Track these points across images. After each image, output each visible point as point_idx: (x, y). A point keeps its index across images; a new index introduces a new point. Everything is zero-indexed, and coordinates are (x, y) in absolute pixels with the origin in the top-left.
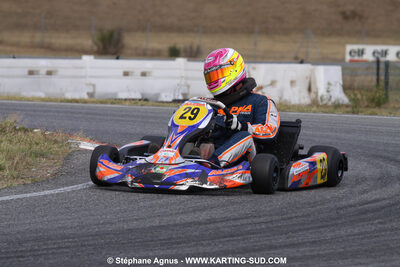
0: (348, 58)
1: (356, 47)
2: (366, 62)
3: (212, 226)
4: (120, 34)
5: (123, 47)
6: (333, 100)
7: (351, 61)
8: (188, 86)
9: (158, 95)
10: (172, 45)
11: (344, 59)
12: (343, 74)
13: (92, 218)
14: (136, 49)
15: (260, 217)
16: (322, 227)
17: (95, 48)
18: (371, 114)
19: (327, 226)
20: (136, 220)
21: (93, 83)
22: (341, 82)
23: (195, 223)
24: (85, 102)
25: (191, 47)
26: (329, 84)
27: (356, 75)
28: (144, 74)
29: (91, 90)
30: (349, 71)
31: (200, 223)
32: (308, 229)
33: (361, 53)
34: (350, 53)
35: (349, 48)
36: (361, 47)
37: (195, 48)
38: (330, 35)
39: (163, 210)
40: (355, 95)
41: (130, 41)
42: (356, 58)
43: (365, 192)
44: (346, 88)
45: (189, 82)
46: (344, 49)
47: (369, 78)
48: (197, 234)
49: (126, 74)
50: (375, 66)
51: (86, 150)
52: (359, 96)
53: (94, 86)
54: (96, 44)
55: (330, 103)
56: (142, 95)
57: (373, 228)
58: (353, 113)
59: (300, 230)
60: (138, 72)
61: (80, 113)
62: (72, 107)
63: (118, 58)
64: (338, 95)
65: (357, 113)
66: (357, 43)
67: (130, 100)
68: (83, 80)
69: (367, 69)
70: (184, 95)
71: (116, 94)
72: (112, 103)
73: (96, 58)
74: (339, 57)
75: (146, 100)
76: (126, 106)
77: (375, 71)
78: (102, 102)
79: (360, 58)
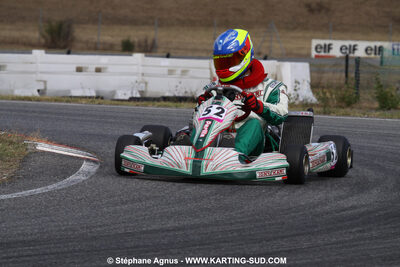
0: (314, 53)
1: (322, 42)
2: (333, 57)
3: (181, 233)
4: (69, 26)
5: (73, 40)
6: (301, 99)
7: (316, 56)
8: (146, 83)
9: (114, 93)
10: (126, 38)
11: (309, 55)
12: (311, 71)
13: (53, 224)
14: (87, 42)
15: (232, 224)
16: (297, 235)
17: (43, 41)
18: (343, 115)
19: (302, 234)
20: (100, 226)
21: (44, 79)
22: (309, 79)
23: (163, 231)
24: (38, 100)
25: (146, 41)
26: (296, 82)
27: (323, 72)
28: (98, 70)
29: (41, 87)
30: (317, 68)
31: (168, 231)
32: (283, 237)
33: (328, 48)
34: (316, 48)
35: (315, 43)
36: (327, 42)
37: (150, 42)
38: (295, 29)
39: (127, 216)
40: (324, 93)
41: (81, 33)
42: (322, 54)
43: (341, 198)
44: (314, 86)
45: (147, 79)
46: (310, 44)
47: (338, 75)
48: (166, 241)
49: (79, 70)
50: (344, 62)
51: (44, 152)
52: (328, 95)
53: (45, 82)
54: (44, 37)
55: (297, 102)
56: (97, 92)
57: (352, 237)
58: (325, 113)
59: (275, 239)
60: (92, 68)
61: (34, 112)
62: (25, 106)
63: (69, 53)
64: (306, 93)
65: (329, 114)
66: (323, 38)
67: (86, 97)
68: (34, 76)
69: (334, 65)
70: (141, 92)
71: (69, 91)
72: (67, 102)
73: (46, 53)
74: (304, 52)
75: (102, 98)
76: (83, 104)
77: (344, 68)
78: (56, 101)
79: (326, 54)
